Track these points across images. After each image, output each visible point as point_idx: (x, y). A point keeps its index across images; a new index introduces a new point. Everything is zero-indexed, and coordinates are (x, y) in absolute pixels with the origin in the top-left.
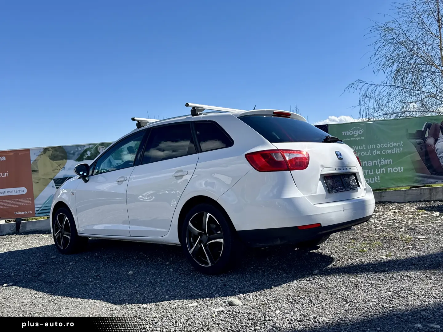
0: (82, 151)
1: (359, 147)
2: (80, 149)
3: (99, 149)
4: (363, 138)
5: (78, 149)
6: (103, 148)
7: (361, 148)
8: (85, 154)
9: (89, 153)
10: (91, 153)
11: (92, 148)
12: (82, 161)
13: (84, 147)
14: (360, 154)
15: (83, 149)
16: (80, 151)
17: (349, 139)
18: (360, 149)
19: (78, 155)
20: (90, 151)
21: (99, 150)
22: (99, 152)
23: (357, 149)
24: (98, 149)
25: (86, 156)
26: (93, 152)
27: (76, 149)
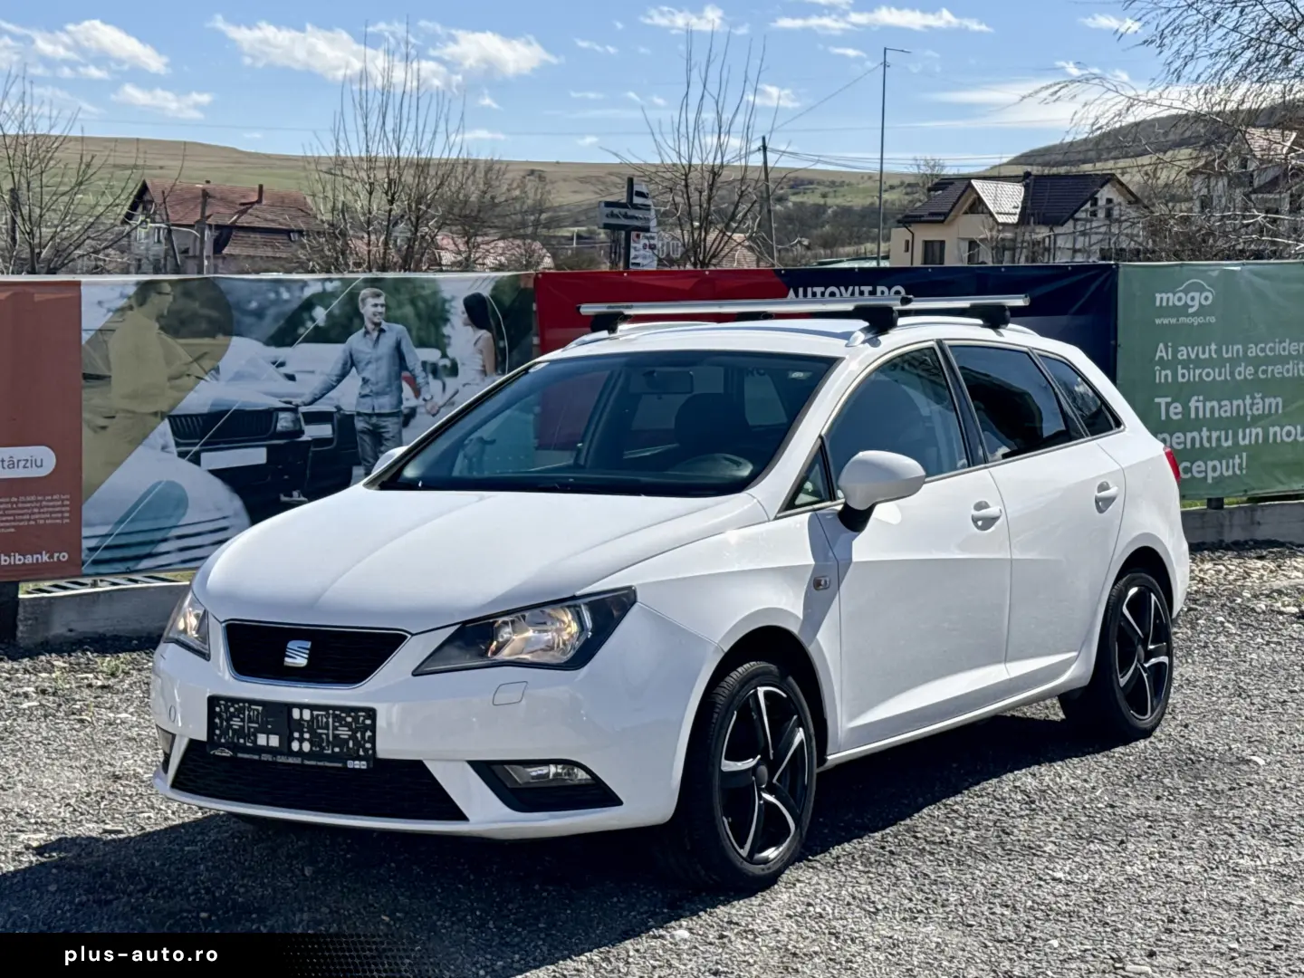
0: (295, 305)
1: (1200, 349)
2: (286, 296)
3: (363, 300)
4: (1213, 319)
5: (277, 293)
6: (378, 296)
7: (1204, 353)
8: (305, 315)
9: (320, 314)
10: (330, 316)
11: (333, 295)
12: (291, 344)
13: (302, 289)
14: (1200, 375)
15: (297, 294)
16: (286, 301)
17: (1173, 321)
18: (1201, 356)
19: (276, 319)
20: (326, 309)
21: (360, 305)
22: (362, 311)
23: (1193, 356)
24: (360, 298)
25: (310, 325)
26: (337, 312)
27: (272, 296)
